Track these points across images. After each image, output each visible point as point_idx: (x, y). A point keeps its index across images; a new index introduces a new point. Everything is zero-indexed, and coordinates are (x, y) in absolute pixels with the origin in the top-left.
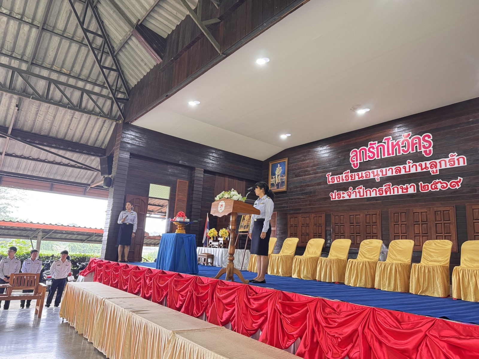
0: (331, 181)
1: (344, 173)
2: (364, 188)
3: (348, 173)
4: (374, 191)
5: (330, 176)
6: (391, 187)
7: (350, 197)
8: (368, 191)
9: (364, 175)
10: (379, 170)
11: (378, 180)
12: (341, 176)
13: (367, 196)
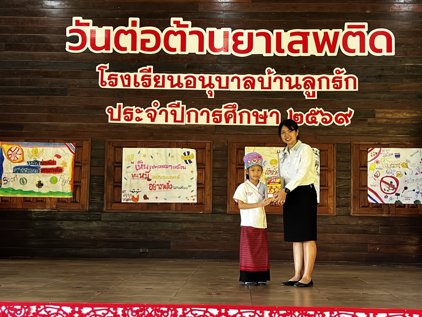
0: (108, 82)
1: (139, 70)
2: (185, 106)
3: (149, 71)
4: (205, 114)
5: (106, 71)
6: (236, 111)
7: (153, 120)
8: (191, 113)
9: (183, 81)
10: (214, 76)
11: (211, 95)
12: (132, 75)
13: (189, 121)
